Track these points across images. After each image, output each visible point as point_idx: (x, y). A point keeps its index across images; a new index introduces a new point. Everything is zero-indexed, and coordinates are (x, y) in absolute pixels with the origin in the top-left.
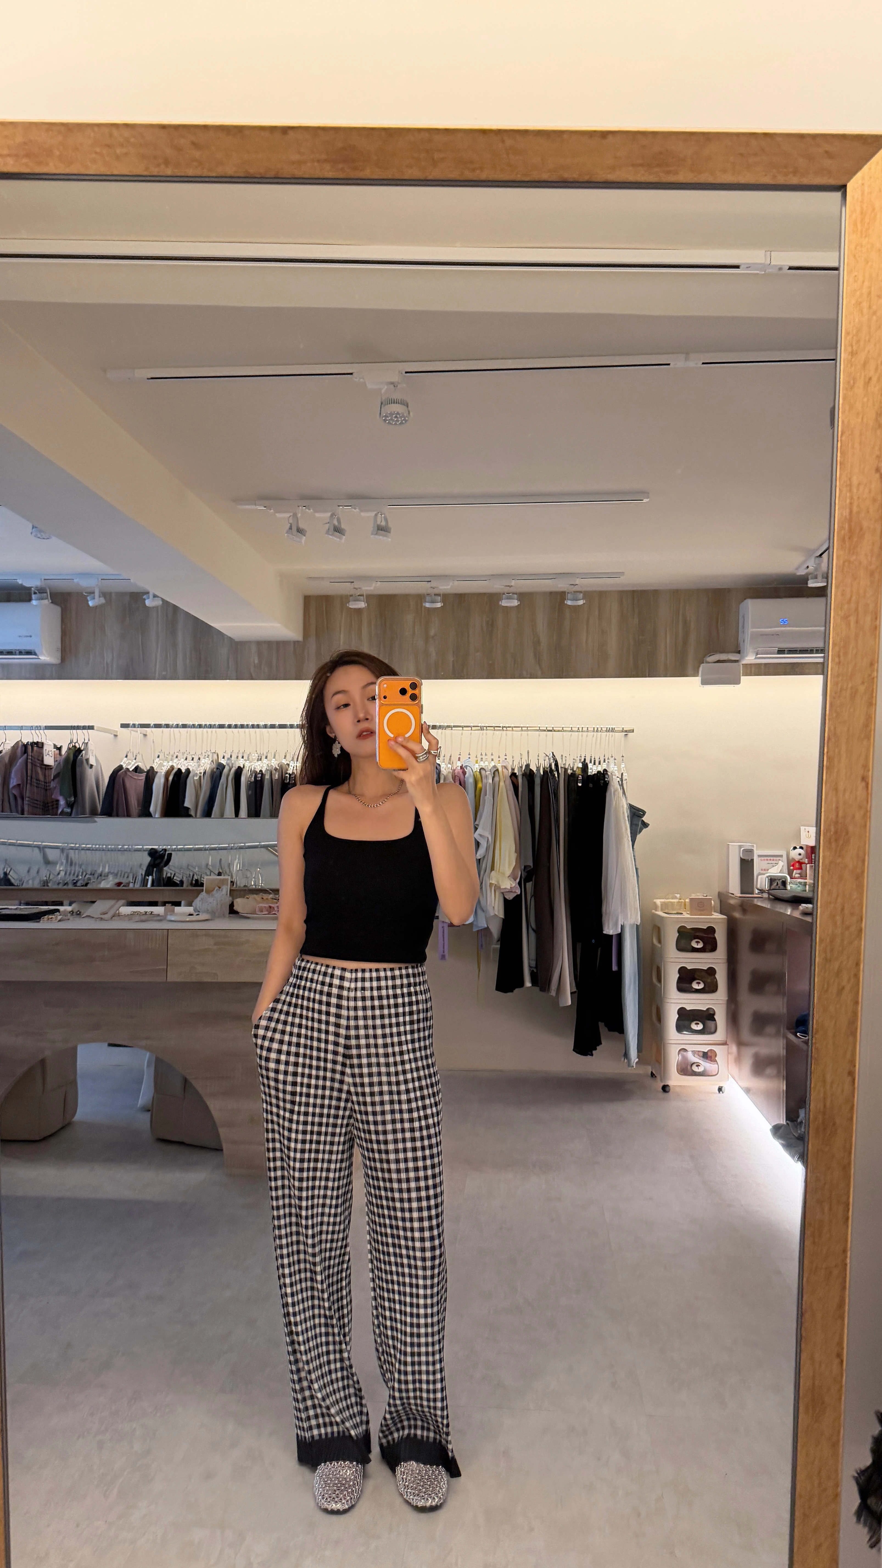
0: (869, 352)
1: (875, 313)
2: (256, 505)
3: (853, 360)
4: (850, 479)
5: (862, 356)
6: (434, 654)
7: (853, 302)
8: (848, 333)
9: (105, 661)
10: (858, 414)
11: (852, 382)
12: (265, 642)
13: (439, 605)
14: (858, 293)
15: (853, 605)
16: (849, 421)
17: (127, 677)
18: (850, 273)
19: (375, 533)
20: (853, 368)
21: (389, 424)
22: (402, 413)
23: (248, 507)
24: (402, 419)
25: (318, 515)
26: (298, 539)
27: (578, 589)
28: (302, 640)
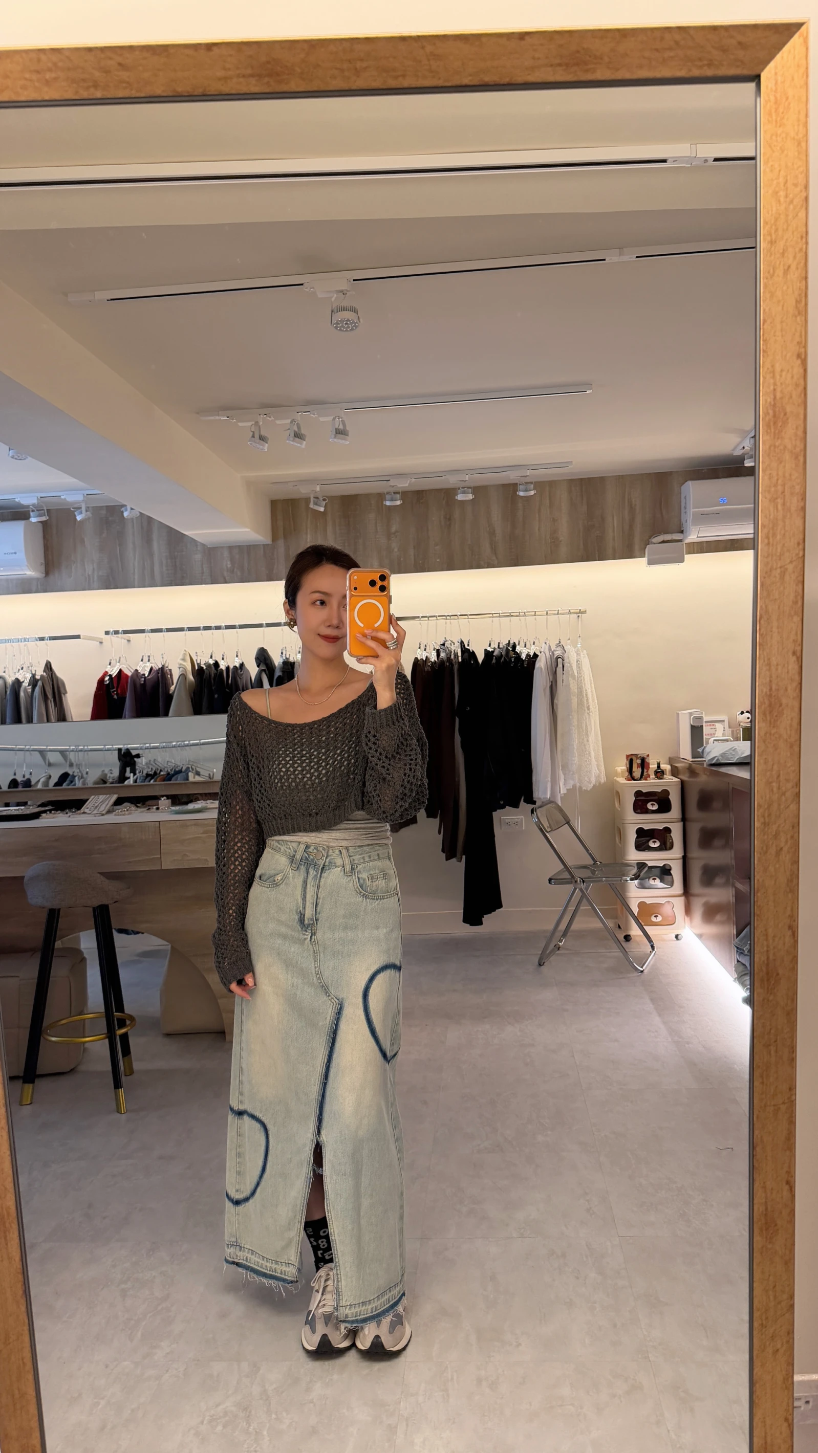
0: (787, 240)
1: (792, 202)
2: (219, 416)
3: (773, 248)
4: (773, 366)
5: (781, 244)
6: (396, 550)
7: (770, 192)
8: (766, 223)
9: (87, 572)
10: (779, 301)
11: (772, 270)
12: (236, 546)
13: (398, 503)
14: (775, 182)
15: (780, 488)
16: (770, 309)
17: (107, 586)
18: (766, 162)
19: (333, 436)
20: (772, 258)
21: (340, 330)
22: (352, 320)
23: (212, 418)
24: (351, 325)
25: (278, 422)
26: (261, 447)
27: (528, 480)
28: (271, 543)
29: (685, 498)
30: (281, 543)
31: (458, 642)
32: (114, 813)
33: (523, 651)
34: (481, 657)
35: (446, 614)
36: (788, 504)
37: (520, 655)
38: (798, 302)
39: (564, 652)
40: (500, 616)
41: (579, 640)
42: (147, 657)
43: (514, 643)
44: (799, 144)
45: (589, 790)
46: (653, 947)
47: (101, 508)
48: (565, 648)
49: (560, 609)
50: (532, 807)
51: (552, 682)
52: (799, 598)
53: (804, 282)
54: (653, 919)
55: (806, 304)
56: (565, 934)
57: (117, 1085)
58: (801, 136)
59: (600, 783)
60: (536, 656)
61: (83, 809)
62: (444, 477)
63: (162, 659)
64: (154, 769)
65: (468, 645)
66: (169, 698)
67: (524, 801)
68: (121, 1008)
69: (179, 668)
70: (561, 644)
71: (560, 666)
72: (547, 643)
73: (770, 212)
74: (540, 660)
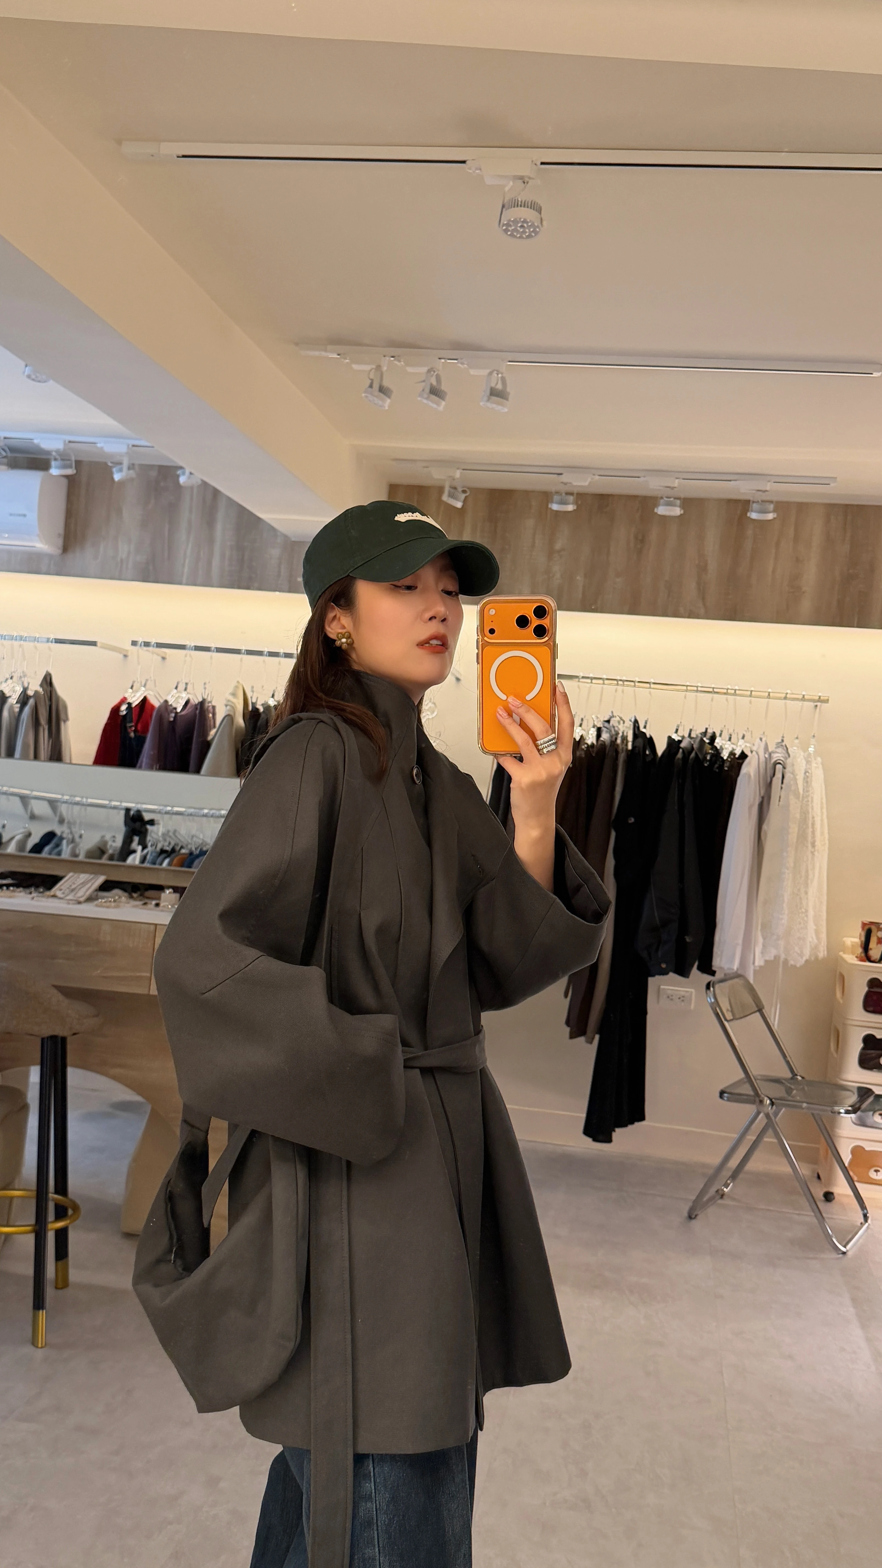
2: (326, 351)
6: (558, 575)
9: (119, 555)
13: (570, 508)
19: (486, 398)
21: (512, 235)
22: (530, 221)
23: (317, 353)
24: (529, 230)
25: (410, 370)
26: (380, 403)
27: (765, 497)
31: (631, 721)
32: (96, 902)
33: (726, 747)
34: (661, 747)
35: (618, 678)
37: (720, 751)
39: (787, 756)
40: (697, 691)
41: (813, 741)
42: (184, 685)
43: (714, 733)
45: (798, 966)
46: (866, 1217)
47: (152, 467)
48: (789, 750)
49: (789, 691)
50: (709, 980)
51: (763, 798)
54: (872, 1174)
56: (734, 1176)
57: (39, 1303)
59: (817, 958)
60: (743, 756)
61: (55, 890)
62: (642, 479)
63: (204, 690)
64: (173, 844)
65: (645, 727)
66: (206, 746)
67: (699, 968)
68: (62, 1187)
69: (226, 706)
70: (784, 744)
71: (779, 775)
72: (764, 740)
74: (749, 763)
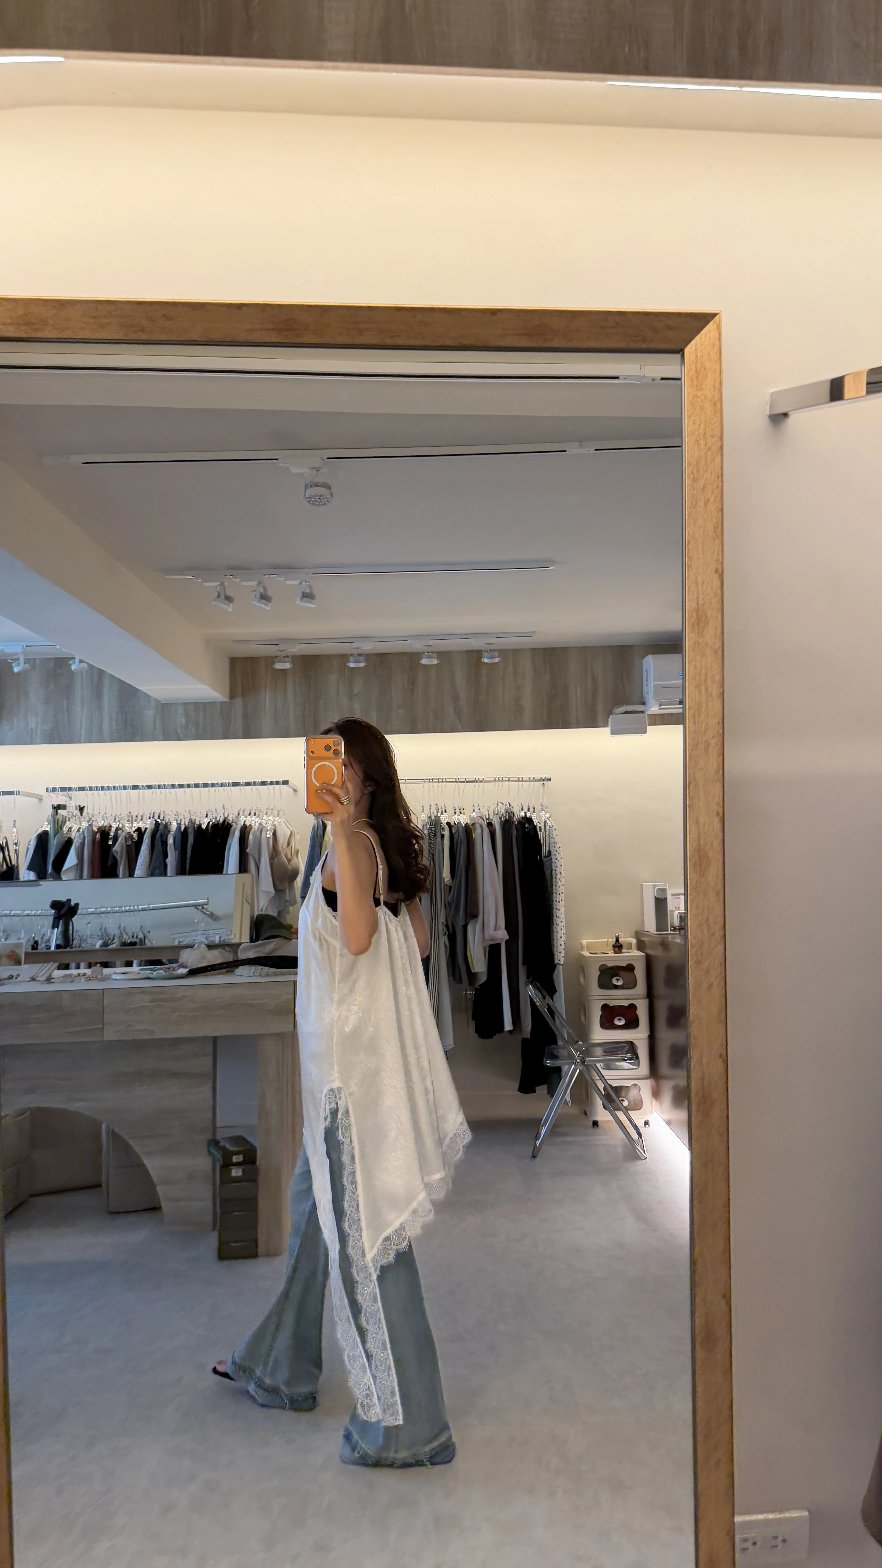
0: (706, 478)
1: (709, 449)
2: (184, 575)
3: (695, 485)
4: (696, 578)
5: (702, 482)
7: (693, 440)
8: (689, 464)
9: (29, 726)
10: (701, 527)
11: (694, 502)
12: (192, 703)
13: (362, 664)
14: (696, 433)
15: (703, 678)
16: (693, 533)
17: (52, 742)
18: (689, 417)
19: (300, 599)
20: (695, 492)
21: (312, 504)
22: (324, 494)
23: (177, 577)
24: (325, 500)
25: (244, 583)
26: (226, 606)
27: (493, 647)
28: (228, 701)
29: (647, 670)
30: (239, 701)
36: (710, 690)
38: (716, 528)
44: (715, 405)
47: (50, 659)
49: (524, 776)
52: (721, 767)
53: (720, 513)
55: (722, 530)
58: (716, 398)
62: (408, 642)
73: (693, 457)
